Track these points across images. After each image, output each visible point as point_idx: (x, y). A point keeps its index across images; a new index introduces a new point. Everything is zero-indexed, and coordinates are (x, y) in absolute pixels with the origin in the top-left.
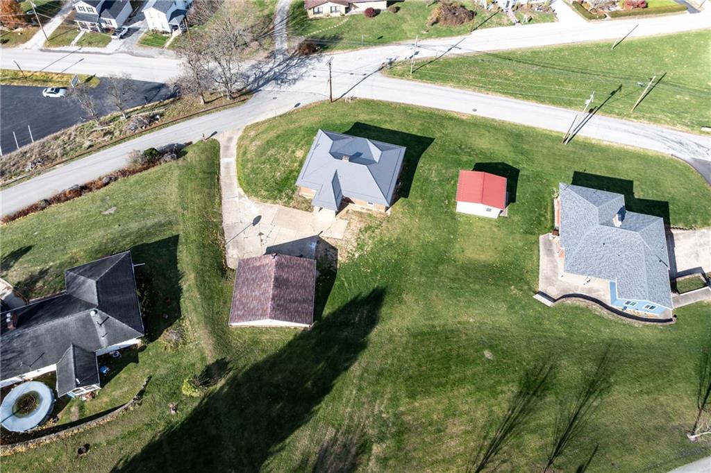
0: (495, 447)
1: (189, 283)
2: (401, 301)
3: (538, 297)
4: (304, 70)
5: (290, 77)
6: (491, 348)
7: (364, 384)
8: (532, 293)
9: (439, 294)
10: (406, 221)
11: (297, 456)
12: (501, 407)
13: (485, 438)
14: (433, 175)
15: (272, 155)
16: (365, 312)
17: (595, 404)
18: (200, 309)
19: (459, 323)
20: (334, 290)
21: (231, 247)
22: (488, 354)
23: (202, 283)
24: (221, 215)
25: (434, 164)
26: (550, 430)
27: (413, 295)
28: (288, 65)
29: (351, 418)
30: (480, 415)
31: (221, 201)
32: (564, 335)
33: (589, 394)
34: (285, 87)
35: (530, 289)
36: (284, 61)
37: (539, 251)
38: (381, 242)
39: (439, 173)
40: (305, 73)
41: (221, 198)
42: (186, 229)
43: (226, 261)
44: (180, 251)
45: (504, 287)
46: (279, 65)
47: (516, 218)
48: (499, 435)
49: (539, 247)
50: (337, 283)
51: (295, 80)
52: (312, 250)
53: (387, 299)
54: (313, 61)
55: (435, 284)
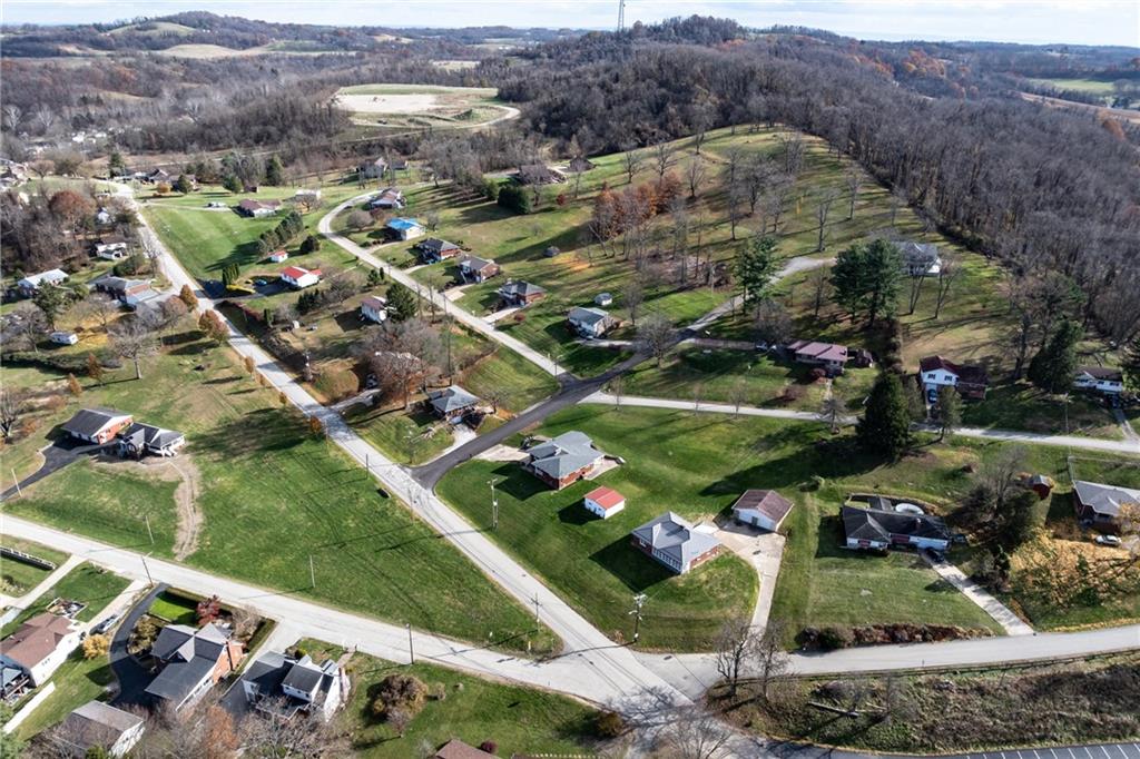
0: (696, 429)
1: (814, 531)
2: (694, 484)
4: (635, 699)
5: (654, 699)
6: (666, 455)
7: (736, 463)
8: (625, 464)
11: (778, 452)
12: (682, 438)
13: (697, 432)
15: (724, 592)
16: (716, 487)
17: (642, 427)
18: (810, 517)
21: (780, 546)
22: (671, 454)
23: (805, 527)
24: (781, 567)
26: (670, 426)
27: (686, 485)
28: (647, 718)
29: (748, 456)
30: (693, 439)
31: (778, 576)
33: (641, 430)
34: (667, 689)
35: (623, 466)
36: (648, 725)
39: (614, 528)
40: (636, 694)
42: (809, 561)
43: (786, 540)
44: (815, 548)
45: (637, 471)
46: (657, 724)
48: (691, 431)
50: (723, 508)
51: (651, 692)
53: (702, 489)
54: (618, 705)
55: (671, 484)
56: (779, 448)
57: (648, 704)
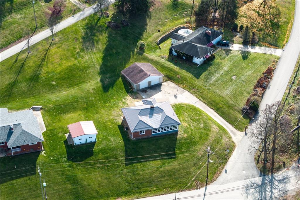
0: (43, 60)
1: (176, 68)
3: (40, 107)
5: (253, 190)
6: (53, 85)
7: (92, 63)
8: (43, 107)
9: (81, 95)
10: (111, 117)
11: (100, 43)
12: (44, 70)
13: (47, 61)
14: (112, 139)
15: (199, 124)
16: (105, 82)
17: (12, 80)
18: (163, 63)
19: (69, 90)
20: (123, 86)
21: (175, 86)
22: (54, 83)
23: (171, 70)
24: (193, 94)
25: (115, 144)
26: (26, 68)
27: (91, 93)
29: (90, 55)
30: (51, 67)
31: (199, 99)
32: (26, 99)
33: (14, 82)
34: (248, 182)
35: (44, 109)
37: (45, 123)
38: (117, 107)
39: (109, 141)
41: (200, 100)
42: (199, 83)
43: (173, 82)
44: (190, 75)
45: (56, 106)
47: (60, 134)
48: (43, 63)
49: (45, 125)
51: (247, 189)
52: (143, 95)
53: (101, 89)
55: (85, 98)
56: (97, 42)
57: (256, 195)
